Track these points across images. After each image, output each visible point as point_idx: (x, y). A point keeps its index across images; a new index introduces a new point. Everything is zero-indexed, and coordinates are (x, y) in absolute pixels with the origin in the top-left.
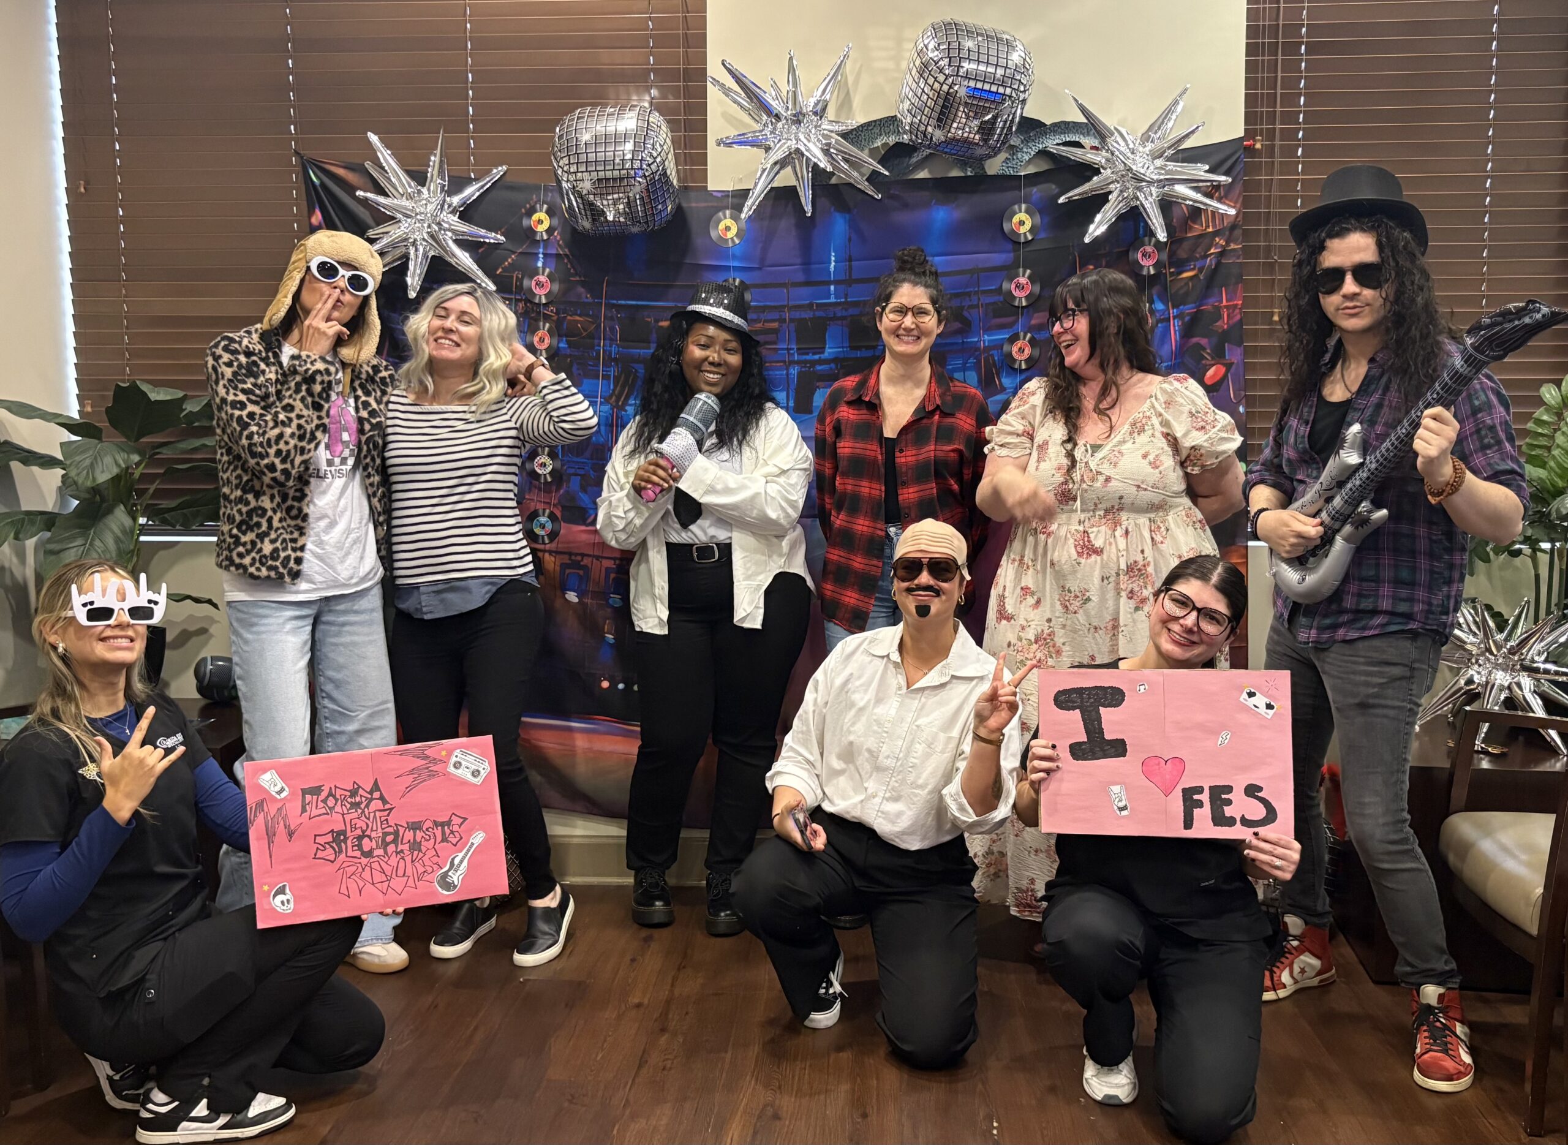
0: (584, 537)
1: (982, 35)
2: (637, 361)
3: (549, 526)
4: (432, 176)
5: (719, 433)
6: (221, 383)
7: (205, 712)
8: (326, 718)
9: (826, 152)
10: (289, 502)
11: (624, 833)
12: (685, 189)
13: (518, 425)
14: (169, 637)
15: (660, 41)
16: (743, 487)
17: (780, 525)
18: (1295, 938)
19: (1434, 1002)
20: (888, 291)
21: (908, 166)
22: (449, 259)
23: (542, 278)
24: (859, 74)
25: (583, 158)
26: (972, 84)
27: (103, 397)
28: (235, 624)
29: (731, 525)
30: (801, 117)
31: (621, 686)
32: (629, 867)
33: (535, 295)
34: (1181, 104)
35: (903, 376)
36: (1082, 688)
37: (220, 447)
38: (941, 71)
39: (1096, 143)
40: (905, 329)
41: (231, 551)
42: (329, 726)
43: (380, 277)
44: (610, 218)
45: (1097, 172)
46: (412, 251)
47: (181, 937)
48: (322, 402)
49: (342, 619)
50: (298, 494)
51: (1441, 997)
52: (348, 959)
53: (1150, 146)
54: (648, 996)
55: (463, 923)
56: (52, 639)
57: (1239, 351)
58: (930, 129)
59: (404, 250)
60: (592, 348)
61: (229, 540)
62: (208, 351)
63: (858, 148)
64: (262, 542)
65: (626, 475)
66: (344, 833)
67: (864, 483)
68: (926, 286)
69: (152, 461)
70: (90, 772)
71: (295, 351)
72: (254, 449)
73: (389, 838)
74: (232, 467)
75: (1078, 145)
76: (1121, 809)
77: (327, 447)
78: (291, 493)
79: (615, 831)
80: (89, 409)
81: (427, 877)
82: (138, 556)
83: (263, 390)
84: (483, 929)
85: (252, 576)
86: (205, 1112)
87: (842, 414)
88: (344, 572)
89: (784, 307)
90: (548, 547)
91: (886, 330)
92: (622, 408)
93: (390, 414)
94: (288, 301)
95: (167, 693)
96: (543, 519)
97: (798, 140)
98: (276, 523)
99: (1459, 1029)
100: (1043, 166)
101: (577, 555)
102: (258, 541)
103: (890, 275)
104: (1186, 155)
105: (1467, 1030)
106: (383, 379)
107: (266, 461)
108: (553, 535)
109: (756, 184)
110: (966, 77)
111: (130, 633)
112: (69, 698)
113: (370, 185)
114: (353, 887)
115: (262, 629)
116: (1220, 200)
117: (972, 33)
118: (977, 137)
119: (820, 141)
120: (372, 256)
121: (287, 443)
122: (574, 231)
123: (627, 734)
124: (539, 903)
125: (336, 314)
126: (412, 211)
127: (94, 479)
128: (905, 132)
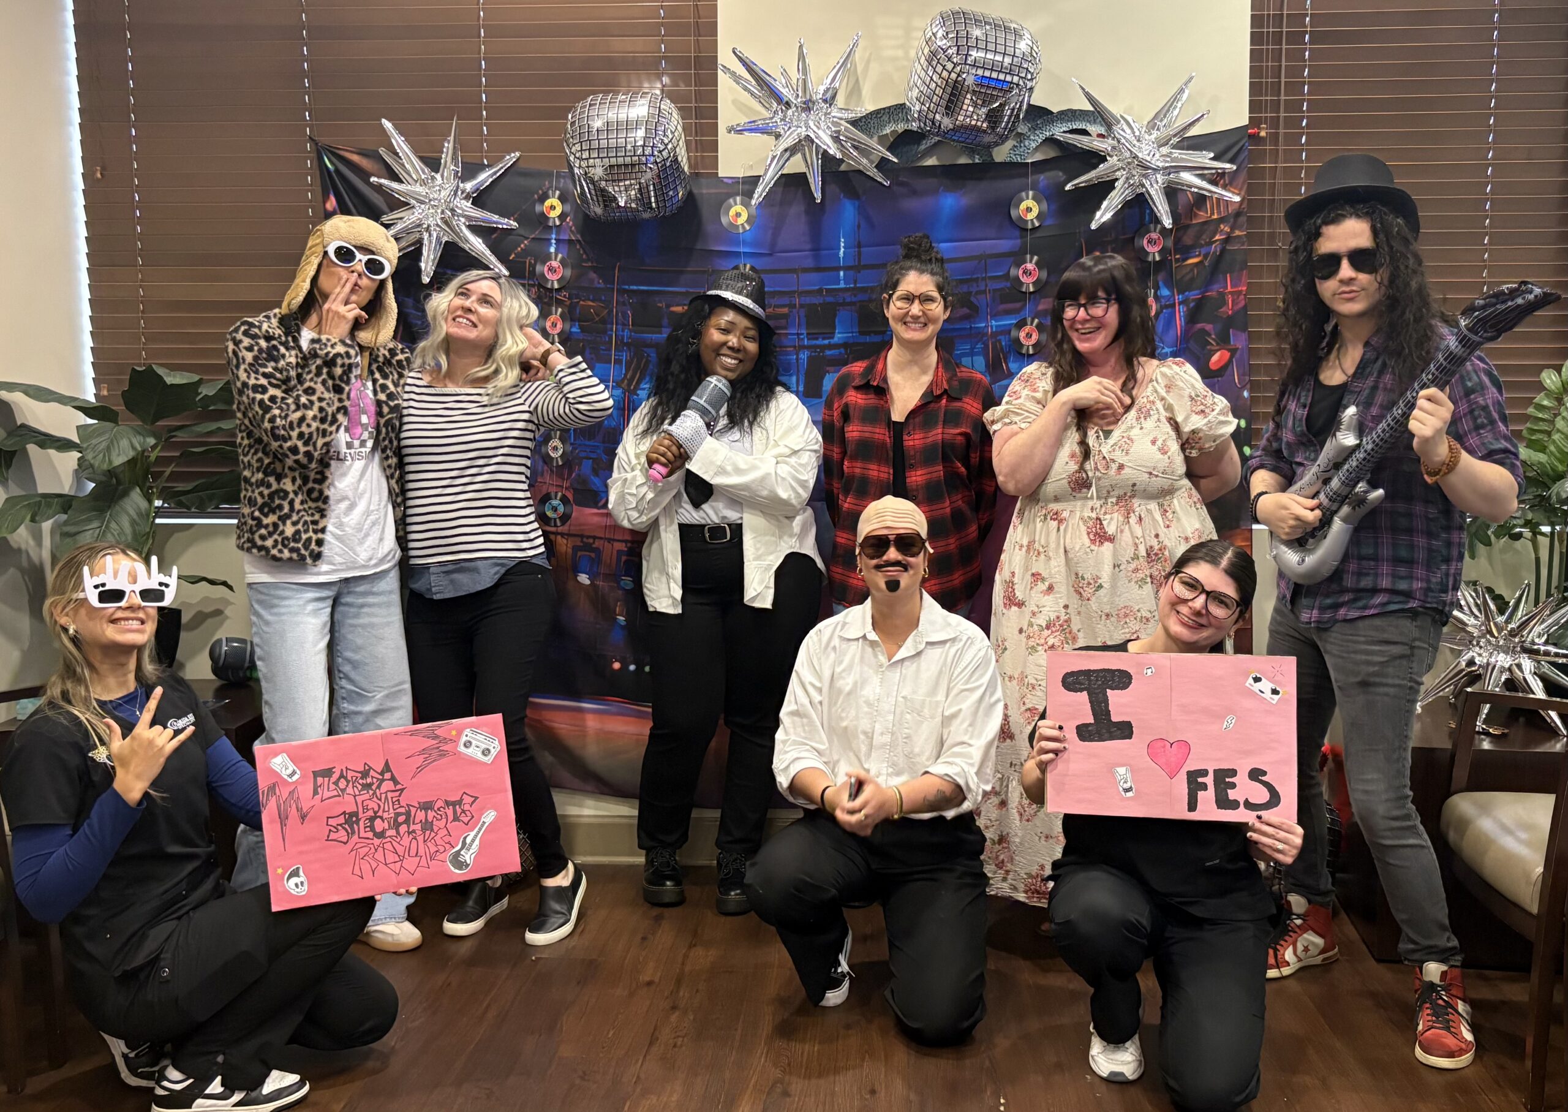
0: (596, 520)
1: (990, 24)
2: (649, 346)
3: (561, 509)
4: (446, 162)
5: (730, 415)
6: (242, 367)
7: (220, 693)
8: (343, 698)
9: (836, 139)
10: (310, 485)
11: (636, 813)
12: (696, 175)
13: (531, 409)
14: (185, 618)
15: (672, 30)
16: (754, 468)
17: (792, 505)
18: (1299, 916)
19: (1436, 980)
20: (896, 277)
21: (917, 153)
22: (462, 245)
23: (555, 264)
24: (868, 62)
25: (595, 144)
26: (980, 72)
27: (119, 381)
28: (256, 606)
29: (741, 504)
30: (810, 105)
31: (632, 667)
32: (640, 847)
33: (547, 280)
34: (1187, 92)
35: (911, 361)
36: (1089, 671)
37: (241, 431)
38: (949, 60)
39: (1103, 131)
40: (912, 317)
41: (253, 533)
42: (346, 706)
43: (396, 261)
44: (622, 204)
45: (1103, 159)
46: (426, 236)
47: (197, 915)
48: (343, 385)
49: (361, 601)
50: (318, 476)
51: (1444, 975)
52: (360, 937)
53: (1155, 134)
54: (659, 974)
55: (476, 902)
56: (63, 620)
57: (1244, 336)
58: (938, 117)
59: (418, 236)
60: (605, 332)
61: (250, 522)
62: (228, 336)
63: (868, 136)
64: (284, 524)
65: (637, 456)
66: (356, 814)
67: (872, 466)
68: (932, 274)
69: (168, 445)
70: (100, 755)
71: (314, 335)
72: (277, 432)
73: (401, 819)
74: (252, 451)
75: (1084, 132)
76: (1127, 790)
77: (347, 430)
78: (312, 475)
79: (626, 811)
80: (105, 393)
81: (440, 857)
82: (153, 538)
83: (285, 373)
84: (495, 909)
85: (274, 558)
86: (220, 1090)
87: (849, 398)
88: (363, 554)
89: (795, 292)
90: (560, 529)
91: (893, 317)
92: (634, 392)
93: (406, 396)
94: (307, 285)
95: (181, 674)
96: (555, 502)
97: (808, 127)
98: (297, 506)
99: (1461, 1007)
100: (1050, 153)
101: (588, 537)
102: (280, 523)
103: (897, 262)
104: (1190, 142)
105: (1468, 1008)
106: (399, 362)
107: (289, 444)
108: (565, 518)
109: (767, 171)
110: (974, 65)
111: (141, 615)
112: (79, 680)
113: (384, 171)
114: (366, 867)
115: (283, 610)
116: (1224, 187)
117: (980, 21)
118: (985, 125)
119: (828, 127)
120: (388, 240)
121: (309, 426)
122: (586, 217)
123: (640, 715)
124: (551, 882)
125: (354, 298)
126: (426, 197)
127: (110, 462)
128: (914, 120)
